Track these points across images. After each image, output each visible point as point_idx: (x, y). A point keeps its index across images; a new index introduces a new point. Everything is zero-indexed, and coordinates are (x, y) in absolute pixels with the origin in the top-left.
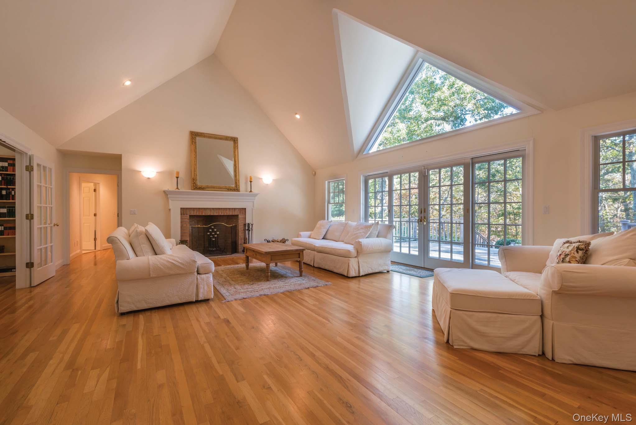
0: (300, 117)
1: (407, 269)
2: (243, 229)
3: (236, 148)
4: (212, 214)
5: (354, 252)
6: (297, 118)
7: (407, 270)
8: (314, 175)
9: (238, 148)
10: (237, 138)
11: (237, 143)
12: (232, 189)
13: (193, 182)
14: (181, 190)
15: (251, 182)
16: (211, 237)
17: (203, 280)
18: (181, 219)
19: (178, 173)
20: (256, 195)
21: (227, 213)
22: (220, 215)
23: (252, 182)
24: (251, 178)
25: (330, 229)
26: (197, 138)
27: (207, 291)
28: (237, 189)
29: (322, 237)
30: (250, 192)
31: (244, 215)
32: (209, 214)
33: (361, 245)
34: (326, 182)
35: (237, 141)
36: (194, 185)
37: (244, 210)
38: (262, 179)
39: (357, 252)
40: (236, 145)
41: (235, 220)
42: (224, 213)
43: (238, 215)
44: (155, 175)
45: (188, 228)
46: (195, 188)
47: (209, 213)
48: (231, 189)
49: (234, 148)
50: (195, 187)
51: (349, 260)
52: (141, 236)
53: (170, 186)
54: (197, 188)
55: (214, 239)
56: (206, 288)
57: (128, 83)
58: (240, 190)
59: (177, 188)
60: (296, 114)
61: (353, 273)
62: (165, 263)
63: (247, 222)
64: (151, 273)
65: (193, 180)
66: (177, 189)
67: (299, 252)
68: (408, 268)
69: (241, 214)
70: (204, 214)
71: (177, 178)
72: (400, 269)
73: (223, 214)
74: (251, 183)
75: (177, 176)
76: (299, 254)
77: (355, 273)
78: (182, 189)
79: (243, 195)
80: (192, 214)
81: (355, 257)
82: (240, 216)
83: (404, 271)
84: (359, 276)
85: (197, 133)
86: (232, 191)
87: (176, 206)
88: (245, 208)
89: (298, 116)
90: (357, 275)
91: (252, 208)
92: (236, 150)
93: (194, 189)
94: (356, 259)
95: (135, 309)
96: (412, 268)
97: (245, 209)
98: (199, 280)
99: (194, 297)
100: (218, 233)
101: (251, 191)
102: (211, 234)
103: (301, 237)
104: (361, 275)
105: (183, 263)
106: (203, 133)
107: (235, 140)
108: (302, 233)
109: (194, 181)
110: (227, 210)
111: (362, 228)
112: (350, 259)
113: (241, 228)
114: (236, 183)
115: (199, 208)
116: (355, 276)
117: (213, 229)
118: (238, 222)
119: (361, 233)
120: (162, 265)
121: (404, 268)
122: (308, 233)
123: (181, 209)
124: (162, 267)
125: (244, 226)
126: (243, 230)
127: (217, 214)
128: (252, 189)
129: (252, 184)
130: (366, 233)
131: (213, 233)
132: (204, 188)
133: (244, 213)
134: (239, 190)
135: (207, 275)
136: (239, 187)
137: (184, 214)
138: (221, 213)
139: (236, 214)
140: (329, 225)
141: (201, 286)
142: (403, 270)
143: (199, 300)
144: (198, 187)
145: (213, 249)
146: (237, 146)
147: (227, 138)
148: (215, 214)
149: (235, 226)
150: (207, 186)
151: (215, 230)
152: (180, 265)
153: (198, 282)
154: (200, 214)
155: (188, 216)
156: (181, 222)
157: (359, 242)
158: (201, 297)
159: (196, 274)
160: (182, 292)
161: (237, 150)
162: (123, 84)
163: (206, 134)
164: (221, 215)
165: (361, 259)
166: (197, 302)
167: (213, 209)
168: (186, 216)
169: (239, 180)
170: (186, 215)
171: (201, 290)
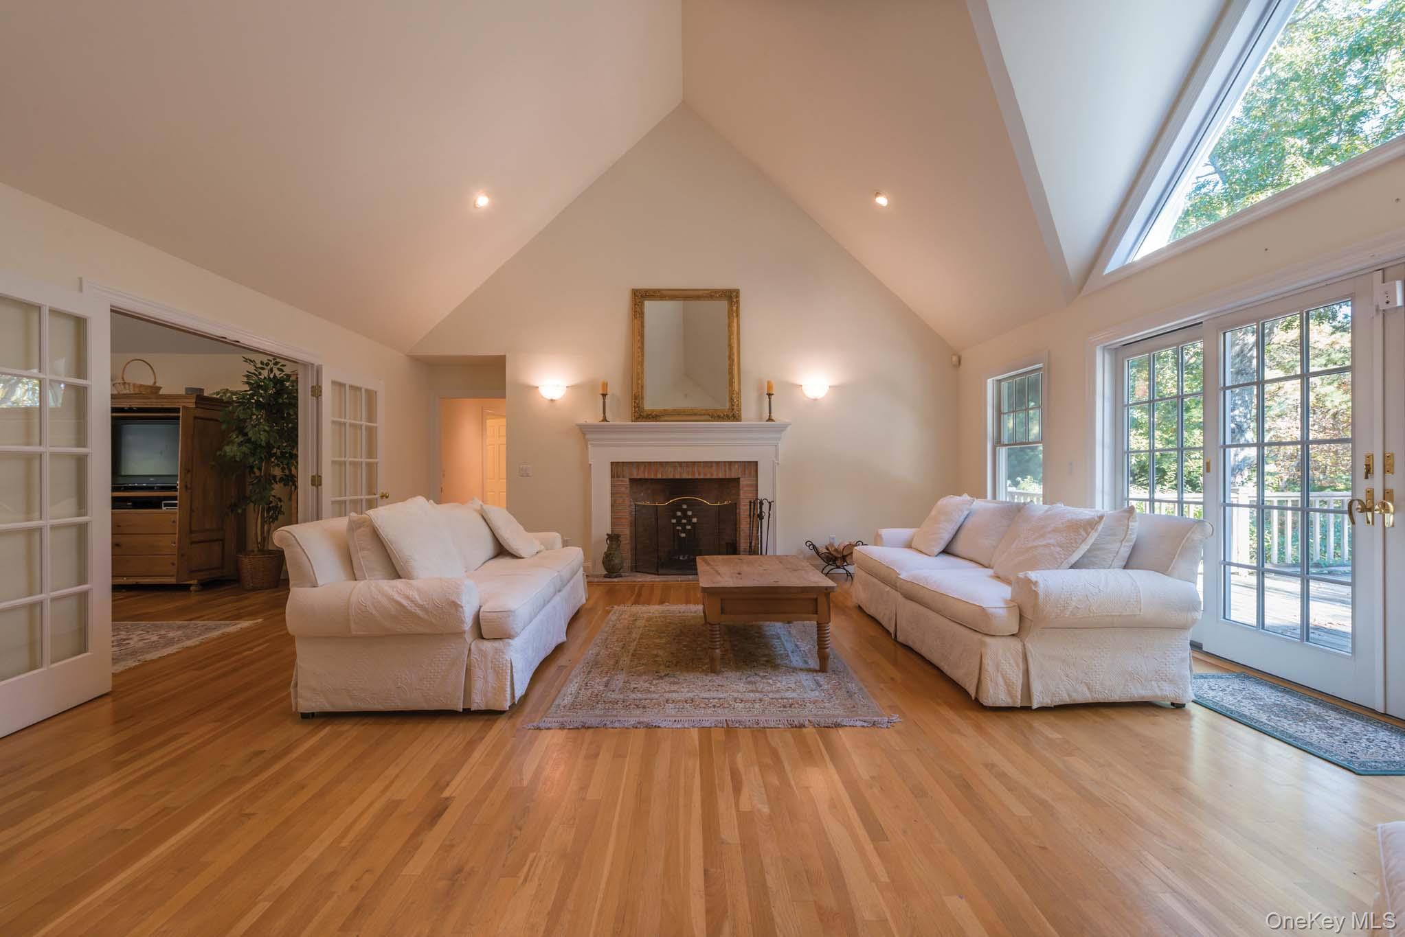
0: (889, 201)
1: (1284, 708)
2: (748, 514)
3: (735, 314)
4: (678, 477)
5: (1004, 617)
6: (882, 207)
7: (1285, 711)
8: (954, 366)
9: (738, 316)
10: (737, 292)
11: (738, 302)
12: (722, 415)
13: (635, 402)
14: (611, 423)
15: (770, 395)
16: (678, 530)
17: (483, 654)
18: (613, 486)
19: (605, 385)
20: (783, 428)
21: (712, 474)
22: (697, 479)
23: (773, 397)
24: (770, 386)
25: (968, 524)
26: (646, 303)
27: (492, 687)
28: (733, 415)
29: (941, 547)
30: (767, 421)
31: (755, 478)
32: (671, 477)
33: (1036, 594)
34: (990, 382)
35: (737, 296)
36: (637, 409)
37: (752, 467)
38: (801, 386)
39: (1021, 618)
40: (735, 308)
41: (734, 492)
42: (705, 474)
43: (739, 478)
44: (564, 392)
45: (627, 505)
46: (639, 418)
47: (670, 474)
48: (719, 417)
49: (730, 316)
50: (640, 415)
51: (983, 644)
52: (359, 531)
53: (591, 417)
54: (643, 417)
55: (683, 535)
56: (491, 678)
57: (483, 201)
58: (742, 417)
59: (605, 420)
60: (877, 194)
61: (996, 694)
62: (384, 601)
63: (760, 497)
64: (353, 626)
65: (636, 398)
66: (603, 421)
67: (815, 596)
68: (1291, 702)
69: (746, 476)
70: (659, 476)
71: (604, 395)
72: (1245, 702)
73: (702, 477)
74: (770, 398)
75: (605, 393)
76: (816, 600)
77: (1010, 693)
78: (613, 420)
79: (750, 429)
80: (635, 476)
81: (1013, 635)
82: (743, 482)
83: (1263, 718)
84: (1027, 709)
85: (646, 291)
86: (721, 419)
87: (602, 458)
88: (757, 462)
89: (882, 201)
90: (1019, 704)
91: (773, 462)
92: (733, 322)
93: (637, 420)
94: (1015, 645)
95: (329, 708)
96: (1313, 707)
97: (755, 464)
98: (475, 656)
99: (459, 699)
100: (695, 520)
101: (770, 419)
102: (679, 523)
103: (882, 546)
104: (1035, 706)
105: (427, 606)
106: (659, 290)
107: (731, 297)
108: (886, 533)
109: (637, 401)
110: (712, 466)
111: (1055, 531)
112: (988, 640)
113: (744, 510)
114: (731, 399)
115: (650, 463)
116: (1011, 705)
117: (684, 511)
118: (738, 495)
119: (1048, 546)
120: (375, 607)
121: (1269, 696)
122: (905, 533)
123: (611, 465)
124: (374, 612)
125: (750, 506)
126: (748, 516)
127: (690, 477)
128: (772, 414)
129: (772, 400)
130: (1069, 548)
131: (684, 521)
132: (656, 416)
133: (753, 473)
134: (740, 416)
135: (497, 644)
136: (739, 410)
137: (618, 477)
138: (699, 474)
139: (733, 476)
140: (966, 513)
141: (478, 673)
142: (1261, 708)
143: (473, 709)
144: (645, 414)
145: (681, 558)
146: (738, 308)
147: (711, 295)
148: (685, 476)
149: (731, 504)
150: (664, 410)
151: (690, 513)
152: (418, 612)
153: (470, 660)
154: (652, 477)
155: (627, 480)
156: (612, 494)
157: (1028, 581)
158: (478, 703)
159: (469, 637)
160: (432, 682)
161: (735, 320)
162: (475, 205)
163: (664, 292)
164: (699, 477)
165: (1035, 648)
166: (468, 713)
167: (680, 463)
168: (622, 481)
169: (739, 393)
170: (623, 477)
171: (478, 684)
